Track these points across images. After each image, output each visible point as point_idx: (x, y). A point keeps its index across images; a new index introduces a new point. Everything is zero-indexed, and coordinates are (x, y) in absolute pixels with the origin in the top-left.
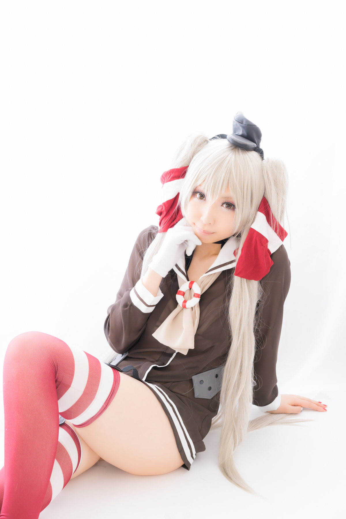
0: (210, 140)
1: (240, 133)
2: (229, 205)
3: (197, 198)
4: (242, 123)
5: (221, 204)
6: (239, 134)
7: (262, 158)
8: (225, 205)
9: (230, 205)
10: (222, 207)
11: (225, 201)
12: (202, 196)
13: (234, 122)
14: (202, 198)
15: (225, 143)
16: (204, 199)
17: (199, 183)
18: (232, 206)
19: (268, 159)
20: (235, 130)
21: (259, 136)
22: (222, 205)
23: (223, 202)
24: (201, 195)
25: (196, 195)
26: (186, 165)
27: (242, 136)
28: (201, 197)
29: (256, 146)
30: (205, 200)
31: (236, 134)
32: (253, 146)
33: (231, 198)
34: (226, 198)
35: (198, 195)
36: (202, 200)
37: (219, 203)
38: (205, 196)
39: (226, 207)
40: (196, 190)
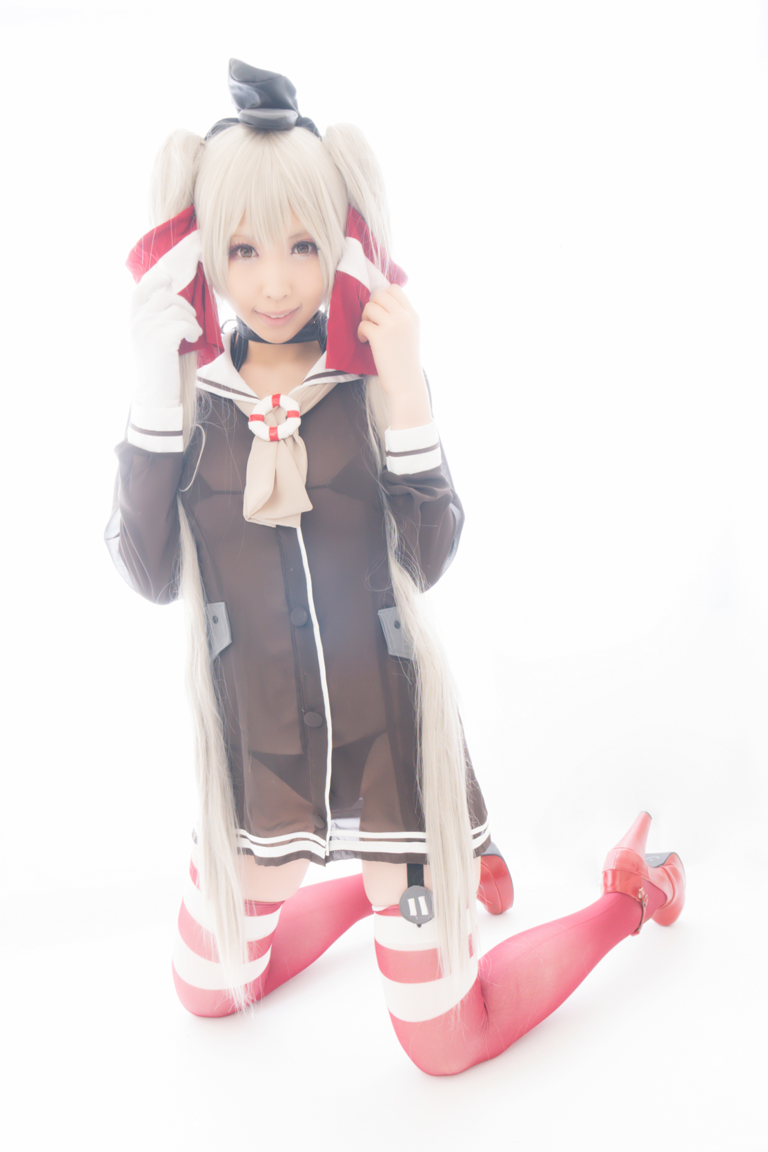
0: (206, 139)
3: (240, 259)
4: (254, 82)
5: (291, 251)
6: (256, 106)
7: (317, 134)
8: (296, 251)
9: (305, 246)
10: (294, 255)
11: (293, 245)
12: (248, 251)
13: (232, 88)
14: (247, 254)
15: (238, 131)
16: (254, 254)
17: (233, 228)
18: (310, 248)
19: (329, 130)
20: (242, 103)
21: (292, 91)
22: (293, 252)
24: (245, 248)
25: (237, 254)
26: (189, 206)
27: (264, 106)
29: (297, 116)
30: (257, 255)
31: (248, 105)
32: (294, 119)
33: (306, 233)
34: (291, 238)
35: (239, 253)
36: (253, 259)
37: (287, 250)
38: (253, 249)
39: (299, 253)
40: (233, 244)
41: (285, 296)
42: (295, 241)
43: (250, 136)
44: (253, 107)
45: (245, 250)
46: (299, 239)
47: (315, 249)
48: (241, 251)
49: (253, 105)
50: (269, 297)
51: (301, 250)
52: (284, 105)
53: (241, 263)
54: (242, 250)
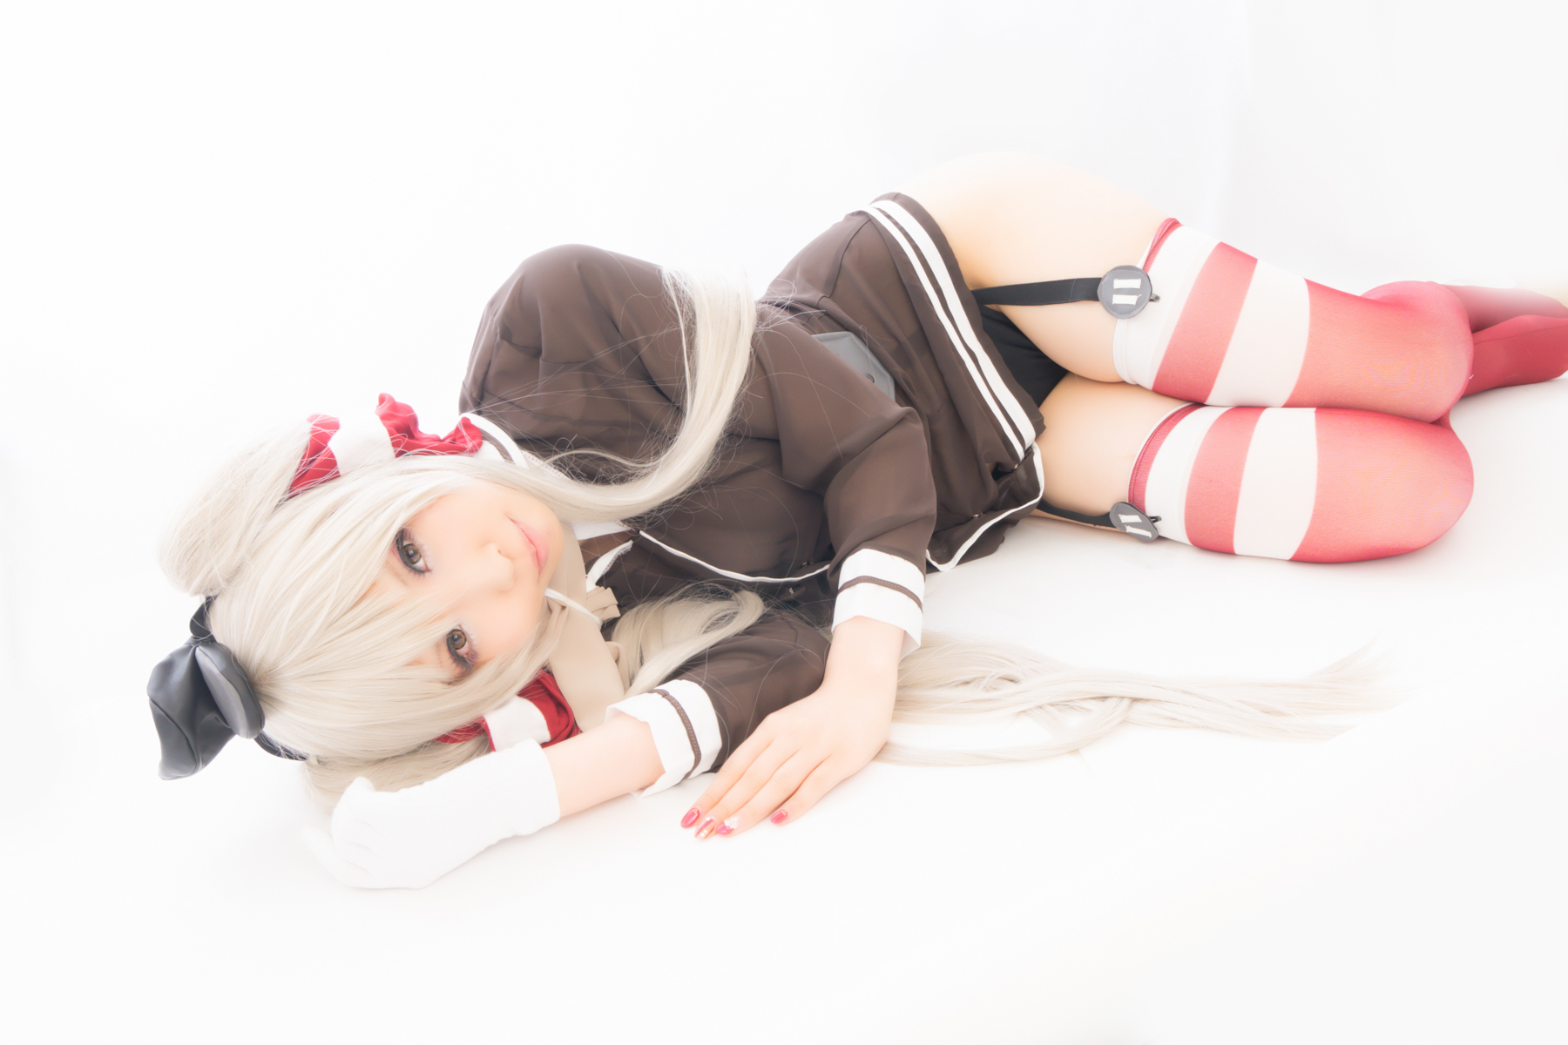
0: (304, 760)
2: (410, 557)
3: (471, 648)
5: (427, 574)
6: (216, 715)
7: (209, 602)
8: (420, 564)
9: (406, 550)
10: (430, 566)
11: (413, 574)
12: (455, 640)
14: (460, 637)
15: (275, 725)
16: (459, 628)
18: (405, 543)
20: (218, 738)
21: (166, 668)
22: (426, 571)
23: (417, 575)
25: (467, 654)
27: (210, 704)
28: (461, 641)
29: (201, 647)
32: (208, 652)
33: (387, 563)
34: (404, 582)
35: (463, 651)
36: (467, 629)
41: (499, 552)
42: (407, 574)
47: (402, 536)
49: (216, 718)
51: (416, 558)
54: (459, 652)
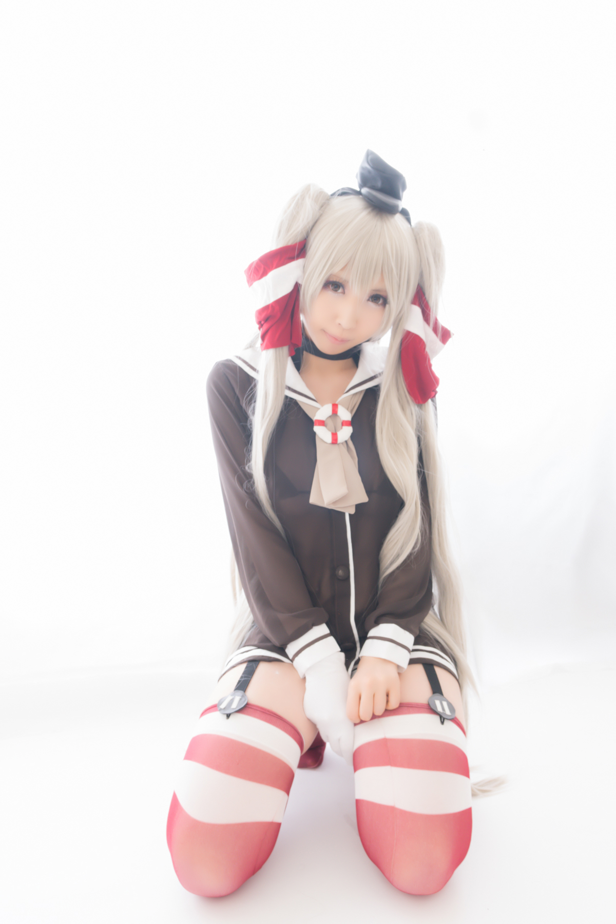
0: (332, 197)
1: (379, 184)
3: (330, 290)
4: (383, 172)
5: (367, 298)
6: (376, 188)
7: (410, 223)
8: (371, 300)
9: (379, 298)
10: (368, 302)
11: (372, 294)
13: (363, 168)
14: (337, 290)
16: (340, 290)
17: (336, 270)
18: (381, 301)
20: (365, 181)
21: (404, 188)
22: (368, 300)
23: (370, 295)
24: (336, 284)
27: (382, 190)
28: (335, 288)
29: (402, 207)
30: (344, 293)
31: (369, 185)
34: (373, 290)
35: (330, 286)
36: (340, 294)
37: (366, 297)
38: (344, 288)
39: (372, 301)
40: (331, 280)
41: (350, 328)
42: (375, 293)
43: (369, 210)
44: (373, 188)
45: (336, 286)
46: (379, 293)
47: (385, 302)
48: (332, 286)
49: (374, 186)
50: (340, 324)
51: (375, 300)
52: (397, 196)
53: (330, 294)
54: (334, 285)
